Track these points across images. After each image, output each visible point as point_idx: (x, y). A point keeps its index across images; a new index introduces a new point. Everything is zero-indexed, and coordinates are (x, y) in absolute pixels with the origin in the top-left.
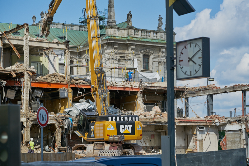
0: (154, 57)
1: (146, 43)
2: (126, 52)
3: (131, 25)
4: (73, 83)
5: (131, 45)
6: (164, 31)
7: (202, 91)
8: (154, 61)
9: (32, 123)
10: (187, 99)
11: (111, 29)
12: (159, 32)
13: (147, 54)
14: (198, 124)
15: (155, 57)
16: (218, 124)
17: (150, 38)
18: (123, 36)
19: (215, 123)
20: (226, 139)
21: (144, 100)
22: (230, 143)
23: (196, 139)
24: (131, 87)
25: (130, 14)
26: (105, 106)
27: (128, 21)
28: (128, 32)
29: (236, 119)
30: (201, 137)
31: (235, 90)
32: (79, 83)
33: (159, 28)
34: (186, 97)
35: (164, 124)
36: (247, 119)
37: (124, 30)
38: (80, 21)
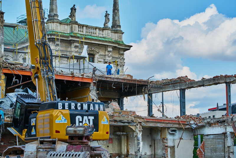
0: (99, 56)
1: (91, 40)
2: (69, 49)
3: (75, 20)
4: (7, 68)
5: (74, 41)
6: (111, 28)
7: (171, 85)
8: (99, 61)
10: (150, 95)
11: (53, 24)
12: (105, 30)
13: (92, 52)
14: (169, 125)
15: (101, 56)
16: (194, 126)
17: (95, 36)
18: (65, 32)
19: (190, 125)
20: (204, 146)
21: (98, 94)
22: (209, 151)
23: (166, 145)
24: (81, 77)
25: (74, 8)
26: (51, 92)
27: (72, 15)
28: (72, 27)
29: (218, 120)
30: (172, 142)
31: (217, 82)
32: (15, 68)
33: (106, 25)
34: (149, 93)
35: (127, 124)
36: (234, 119)
37: (67, 25)
38: (18, 21)
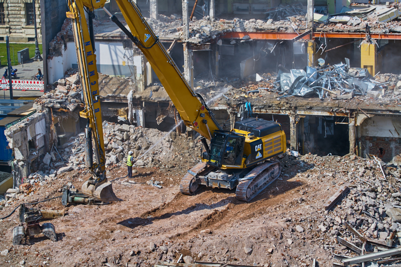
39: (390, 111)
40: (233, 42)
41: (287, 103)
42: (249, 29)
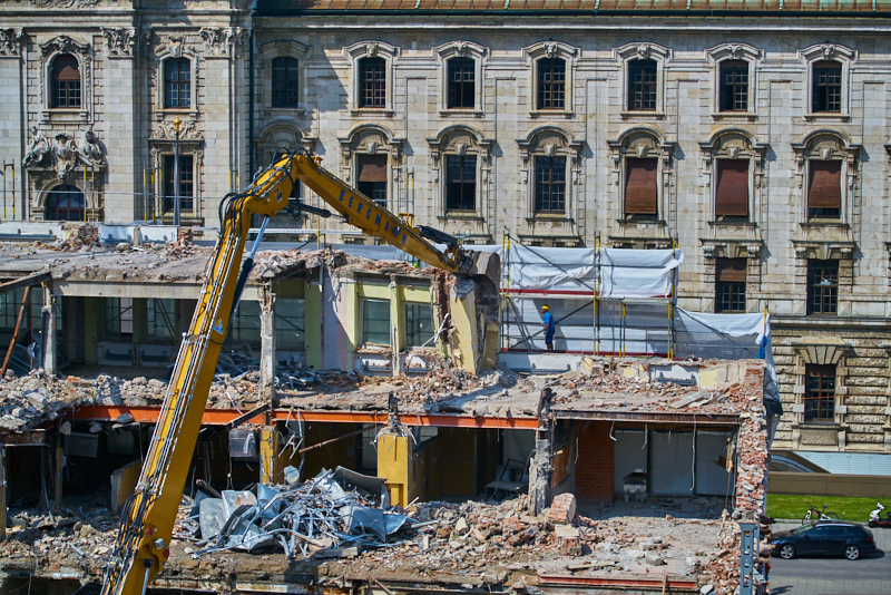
9: (6, 575)
24: (504, 416)
39: (442, 584)
40: (96, 428)
41: (214, 566)
42: (132, 400)
